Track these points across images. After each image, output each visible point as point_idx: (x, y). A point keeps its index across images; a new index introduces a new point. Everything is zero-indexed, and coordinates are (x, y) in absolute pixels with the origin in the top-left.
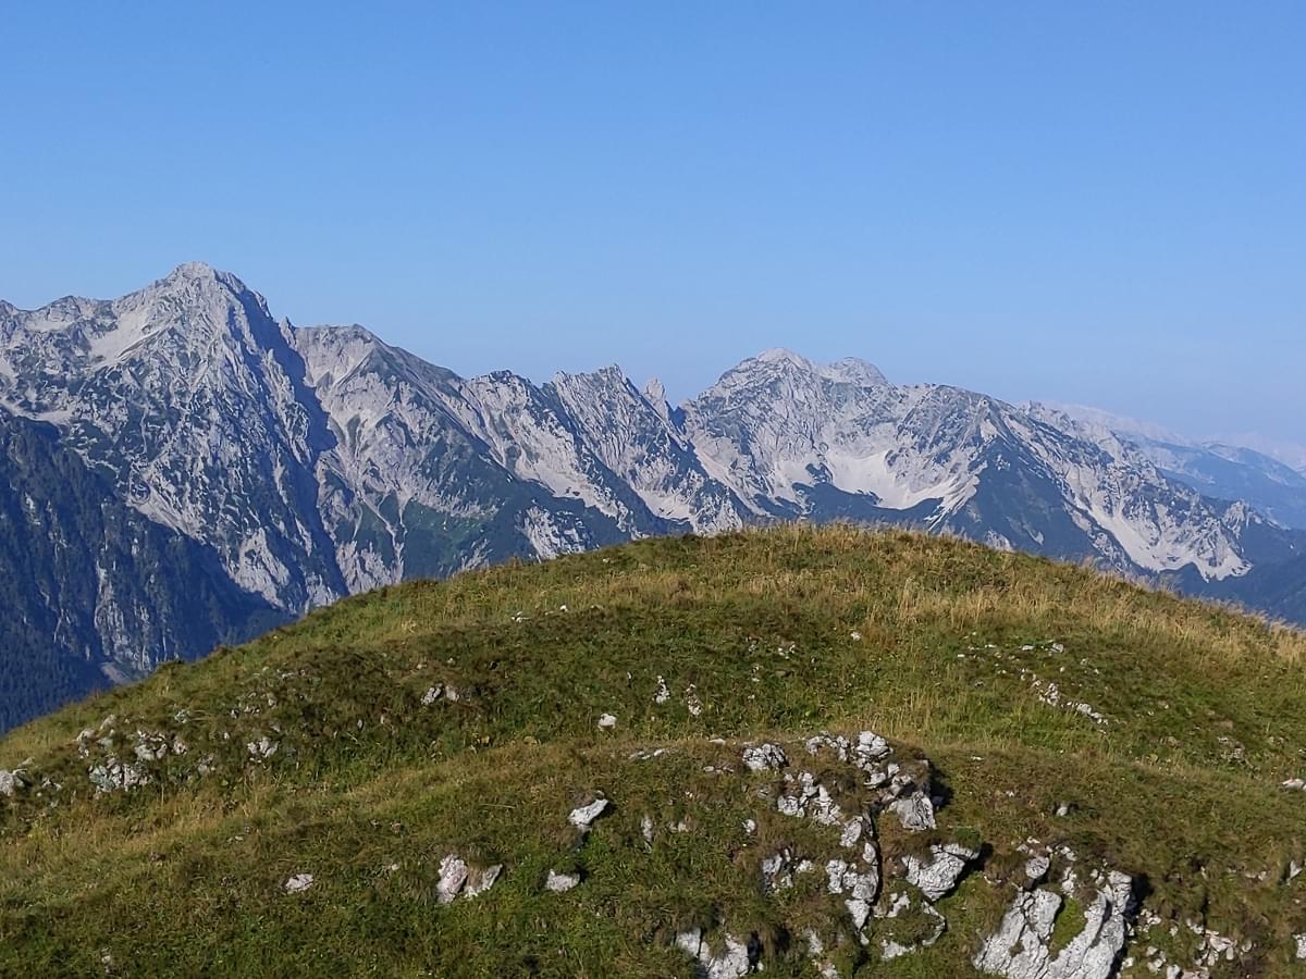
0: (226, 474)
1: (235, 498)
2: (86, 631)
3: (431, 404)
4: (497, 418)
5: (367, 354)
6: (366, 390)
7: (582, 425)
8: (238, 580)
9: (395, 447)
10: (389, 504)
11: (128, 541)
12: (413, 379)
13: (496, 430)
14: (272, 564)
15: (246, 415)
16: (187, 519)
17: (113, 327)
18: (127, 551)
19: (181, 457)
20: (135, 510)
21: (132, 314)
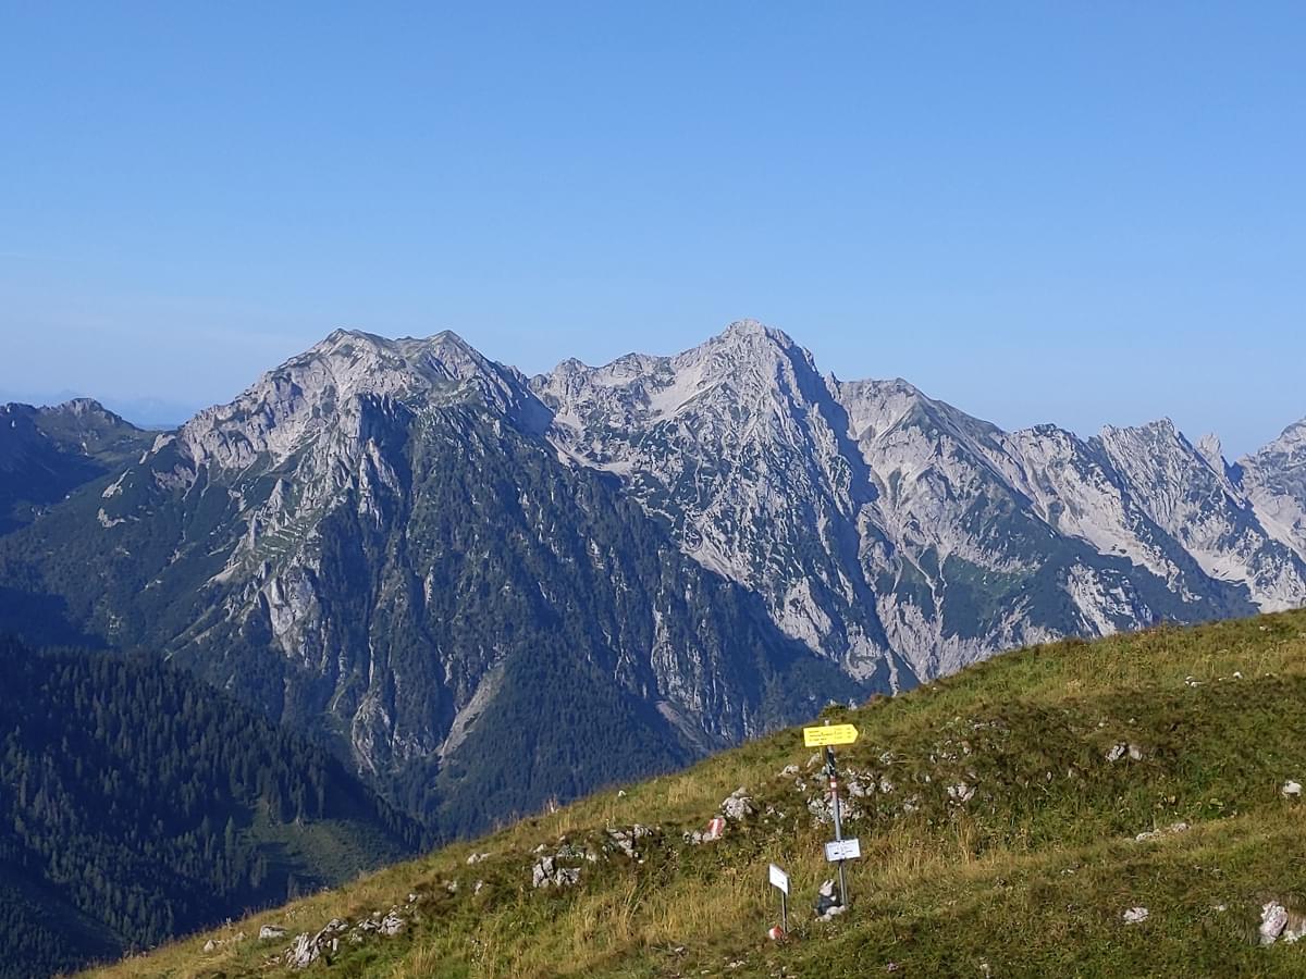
0: (772, 524)
1: (781, 548)
2: (643, 672)
3: (972, 458)
4: (1040, 472)
5: (909, 407)
6: (907, 444)
7: (1130, 481)
8: (782, 627)
9: (936, 501)
10: (929, 557)
11: (682, 586)
12: (953, 431)
13: (1038, 484)
14: (815, 613)
15: (792, 467)
16: (735, 566)
17: (671, 383)
18: (681, 595)
19: (731, 507)
20: (689, 557)
21: (688, 370)
